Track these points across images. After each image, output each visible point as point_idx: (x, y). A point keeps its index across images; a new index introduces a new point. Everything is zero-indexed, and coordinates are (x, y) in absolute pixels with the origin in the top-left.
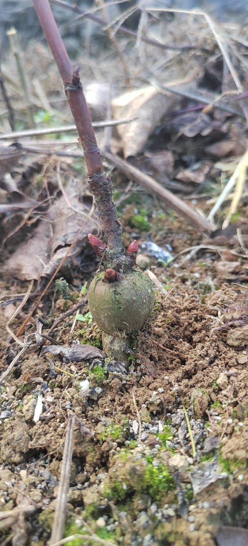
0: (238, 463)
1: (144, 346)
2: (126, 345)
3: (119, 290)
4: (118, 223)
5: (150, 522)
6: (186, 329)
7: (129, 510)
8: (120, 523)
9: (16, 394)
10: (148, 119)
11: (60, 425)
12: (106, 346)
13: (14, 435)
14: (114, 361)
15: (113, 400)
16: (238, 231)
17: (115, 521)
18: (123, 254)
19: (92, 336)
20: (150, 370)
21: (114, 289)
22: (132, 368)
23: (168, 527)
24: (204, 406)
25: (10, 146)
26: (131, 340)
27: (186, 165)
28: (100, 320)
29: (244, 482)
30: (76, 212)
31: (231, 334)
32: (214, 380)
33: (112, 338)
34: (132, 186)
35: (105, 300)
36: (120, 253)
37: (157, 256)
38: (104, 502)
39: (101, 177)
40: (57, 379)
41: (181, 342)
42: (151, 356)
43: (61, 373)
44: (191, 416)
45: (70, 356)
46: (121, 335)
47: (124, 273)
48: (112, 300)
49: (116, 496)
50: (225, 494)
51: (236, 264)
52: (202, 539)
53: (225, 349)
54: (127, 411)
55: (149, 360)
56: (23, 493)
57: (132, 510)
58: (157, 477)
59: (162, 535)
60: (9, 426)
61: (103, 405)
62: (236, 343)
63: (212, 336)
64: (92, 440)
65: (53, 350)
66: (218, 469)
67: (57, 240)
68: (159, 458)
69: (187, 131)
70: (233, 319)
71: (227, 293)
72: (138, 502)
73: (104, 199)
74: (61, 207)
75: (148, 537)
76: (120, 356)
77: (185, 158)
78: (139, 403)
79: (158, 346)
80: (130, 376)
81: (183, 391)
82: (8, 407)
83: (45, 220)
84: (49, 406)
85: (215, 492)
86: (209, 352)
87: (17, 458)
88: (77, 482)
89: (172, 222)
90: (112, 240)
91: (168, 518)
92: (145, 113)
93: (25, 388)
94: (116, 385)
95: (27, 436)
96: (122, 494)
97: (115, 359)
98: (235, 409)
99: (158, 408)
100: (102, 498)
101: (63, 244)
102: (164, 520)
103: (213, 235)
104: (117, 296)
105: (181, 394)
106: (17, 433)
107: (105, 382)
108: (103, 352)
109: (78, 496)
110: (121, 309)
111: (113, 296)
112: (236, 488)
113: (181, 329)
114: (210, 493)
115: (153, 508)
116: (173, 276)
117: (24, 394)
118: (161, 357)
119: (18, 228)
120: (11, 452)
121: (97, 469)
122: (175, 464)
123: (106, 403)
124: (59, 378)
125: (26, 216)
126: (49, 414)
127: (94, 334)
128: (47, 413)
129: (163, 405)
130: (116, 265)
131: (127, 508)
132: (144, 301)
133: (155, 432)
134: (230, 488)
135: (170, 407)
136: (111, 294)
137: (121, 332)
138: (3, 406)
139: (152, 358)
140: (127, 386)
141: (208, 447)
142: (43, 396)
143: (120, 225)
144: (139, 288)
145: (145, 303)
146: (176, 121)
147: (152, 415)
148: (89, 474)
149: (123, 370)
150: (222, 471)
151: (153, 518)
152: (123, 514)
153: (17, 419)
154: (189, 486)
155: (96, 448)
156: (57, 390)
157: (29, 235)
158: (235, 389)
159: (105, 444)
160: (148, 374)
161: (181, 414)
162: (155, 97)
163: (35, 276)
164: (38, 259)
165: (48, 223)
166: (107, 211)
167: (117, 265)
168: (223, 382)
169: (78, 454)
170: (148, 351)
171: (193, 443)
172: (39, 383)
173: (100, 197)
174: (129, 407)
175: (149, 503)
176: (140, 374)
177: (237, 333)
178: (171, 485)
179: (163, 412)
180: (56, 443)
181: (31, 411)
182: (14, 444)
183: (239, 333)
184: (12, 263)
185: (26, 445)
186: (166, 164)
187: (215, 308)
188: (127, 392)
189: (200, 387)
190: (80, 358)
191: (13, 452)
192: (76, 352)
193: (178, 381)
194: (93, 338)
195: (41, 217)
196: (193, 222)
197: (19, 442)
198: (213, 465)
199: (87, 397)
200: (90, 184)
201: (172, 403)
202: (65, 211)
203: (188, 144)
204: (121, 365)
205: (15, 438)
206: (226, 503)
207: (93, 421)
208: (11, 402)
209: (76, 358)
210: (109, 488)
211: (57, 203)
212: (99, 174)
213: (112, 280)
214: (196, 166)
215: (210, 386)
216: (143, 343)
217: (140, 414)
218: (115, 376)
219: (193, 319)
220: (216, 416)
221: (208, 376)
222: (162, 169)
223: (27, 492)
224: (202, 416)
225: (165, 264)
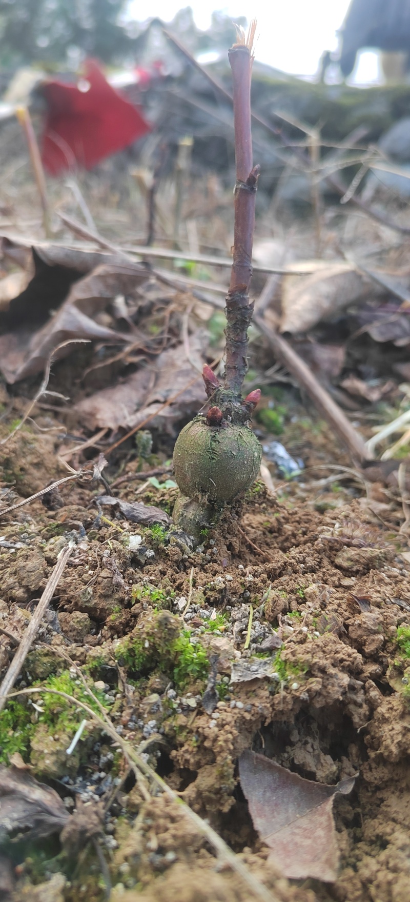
0: (297, 669)
1: (226, 526)
2: (204, 517)
3: (218, 437)
4: (244, 362)
5: (161, 709)
6: (287, 539)
7: (140, 688)
8: (124, 697)
9: (42, 532)
10: (327, 297)
11: (88, 571)
12: (178, 511)
13: (27, 565)
14: (181, 530)
15: (163, 573)
16: (401, 467)
17: (117, 693)
18: (239, 402)
19: (163, 500)
20: (223, 559)
21: (213, 434)
22: (200, 549)
23: (181, 719)
24: (278, 608)
25: (138, 263)
26: (211, 510)
27: (361, 376)
28: (182, 468)
29: (297, 694)
30: (193, 367)
31: (343, 552)
32: (301, 587)
33: (189, 501)
34: (278, 371)
35: (198, 443)
36: (235, 397)
37: (280, 462)
38: (113, 663)
39: (244, 299)
40: (100, 532)
41: (275, 548)
42: (231, 543)
43: (107, 526)
44: (256, 618)
45: (127, 511)
46: (202, 498)
47: (231, 422)
48: (206, 446)
49: (130, 663)
50: (268, 701)
51: (384, 506)
52: (221, 738)
53: (330, 567)
54: (179, 588)
55: (225, 547)
56: (15, 624)
57: (144, 689)
58: (190, 654)
59: (172, 728)
60: (24, 552)
61: (149, 571)
62: (346, 564)
63: (318, 544)
64: (121, 601)
65: (108, 501)
66: (269, 670)
67: (156, 393)
68: (200, 638)
69: (376, 333)
70: (352, 538)
71: (356, 510)
72: (155, 680)
73: (237, 326)
74: (175, 357)
75: (152, 723)
76: (191, 527)
77: (363, 368)
78: (196, 584)
79: (243, 537)
80: (196, 554)
81: (257, 584)
82: (27, 541)
83: (149, 367)
84: (80, 553)
85: (256, 696)
86: (308, 559)
87: (19, 593)
88: (85, 641)
89: (315, 437)
90: (231, 380)
91: (187, 710)
92: (326, 289)
93: (56, 530)
94: (174, 555)
95: (42, 572)
96: (139, 661)
97: (183, 529)
98: (316, 619)
99: (217, 596)
100: (113, 658)
101: (162, 400)
102: (180, 710)
103: (366, 464)
104: (213, 443)
105: (254, 588)
106: (30, 564)
107: (162, 545)
108: (171, 518)
109: (82, 653)
110: (214, 461)
111: (209, 441)
112: (285, 698)
113: (281, 539)
114: (249, 695)
115: (171, 693)
116: (292, 493)
117: (52, 536)
118: (243, 553)
119: (110, 361)
120: (15, 583)
121: (116, 636)
122: (218, 645)
123: (154, 571)
124: (104, 530)
125: (128, 349)
126: (77, 560)
127: (166, 497)
128: (75, 559)
129: (225, 592)
130: (225, 409)
131: (138, 685)
132: (246, 462)
133: (205, 617)
134: (277, 695)
135: (234, 599)
136: (207, 438)
137: (204, 494)
138: (22, 536)
139: (230, 547)
140: (187, 564)
141: (266, 644)
142: (77, 543)
143: (246, 365)
144: (244, 444)
145: (245, 467)
146: (364, 314)
147: (208, 600)
148: (103, 639)
149: (189, 544)
150: (275, 672)
151: (168, 705)
152: (131, 688)
153: (36, 550)
154: (226, 679)
155: (123, 611)
156: (95, 542)
157: (121, 379)
158: (324, 601)
159: (137, 605)
160: (219, 562)
161: (245, 610)
162: (345, 274)
163: (112, 425)
164: (121, 409)
165: (152, 371)
166: (237, 341)
167: (227, 409)
168: (312, 591)
169: (98, 610)
170: (228, 536)
171: (248, 639)
172: (77, 527)
173: (233, 322)
174: (181, 584)
175: (169, 686)
176: (209, 557)
177: (351, 552)
178: (204, 672)
179: (223, 601)
180: (76, 588)
181: (55, 551)
182: (23, 574)
183: (353, 552)
184: (86, 405)
185: (37, 581)
186: (333, 362)
187: (334, 521)
188: (185, 571)
189: (280, 590)
190: (139, 518)
191: (17, 584)
192: (136, 510)
193: (254, 576)
194: (164, 502)
195: (144, 361)
196: (344, 441)
197: (30, 574)
198: (265, 663)
199: (132, 552)
200: (227, 303)
201: (238, 596)
202: (179, 363)
203: (374, 353)
204: (189, 538)
205: (27, 568)
206: (266, 712)
207: (131, 581)
208: (33, 537)
209: (133, 516)
210: (125, 647)
211: (171, 352)
212: (243, 294)
213: (214, 422)
214: (374, 382)
215: (292, 591)
216: (224, 520)
217: (193, 594)
218: (178, 545)
219: (300, 531)
220: (289, 625)
221: (295, 581)
222: (325, 366)
223: (20, 625)
224: (272, 620)
225: (288, 476)
